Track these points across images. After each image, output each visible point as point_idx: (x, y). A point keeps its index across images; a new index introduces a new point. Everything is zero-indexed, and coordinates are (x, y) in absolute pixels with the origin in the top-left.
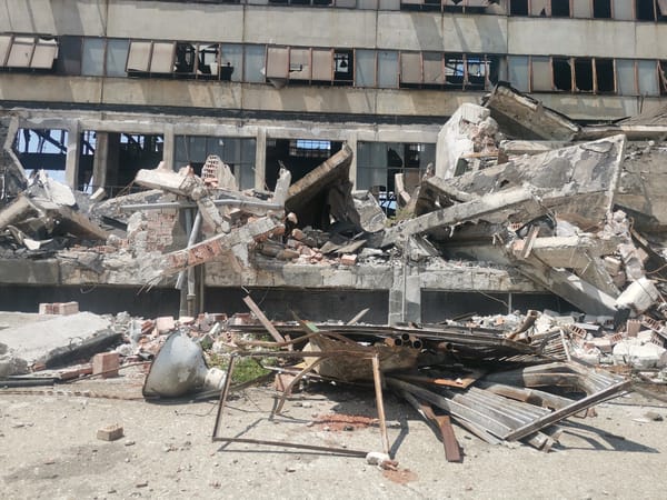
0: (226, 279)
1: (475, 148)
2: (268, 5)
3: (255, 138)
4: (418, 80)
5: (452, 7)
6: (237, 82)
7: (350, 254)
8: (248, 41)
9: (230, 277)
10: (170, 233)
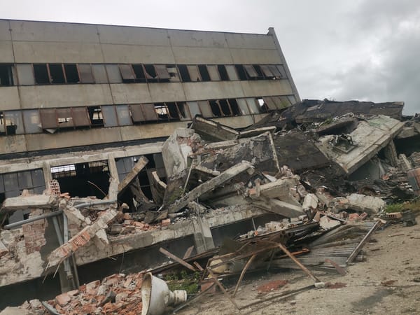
0: (91, 257)
1: (193, 150)
2: (35, 85)
3: (42, 169)
4: (143, 119)
5: (151, 79)
6: (21, 134)
7: (165, 219)
8: (26, 108)
9: (93, 255)
10: (43, 236)
